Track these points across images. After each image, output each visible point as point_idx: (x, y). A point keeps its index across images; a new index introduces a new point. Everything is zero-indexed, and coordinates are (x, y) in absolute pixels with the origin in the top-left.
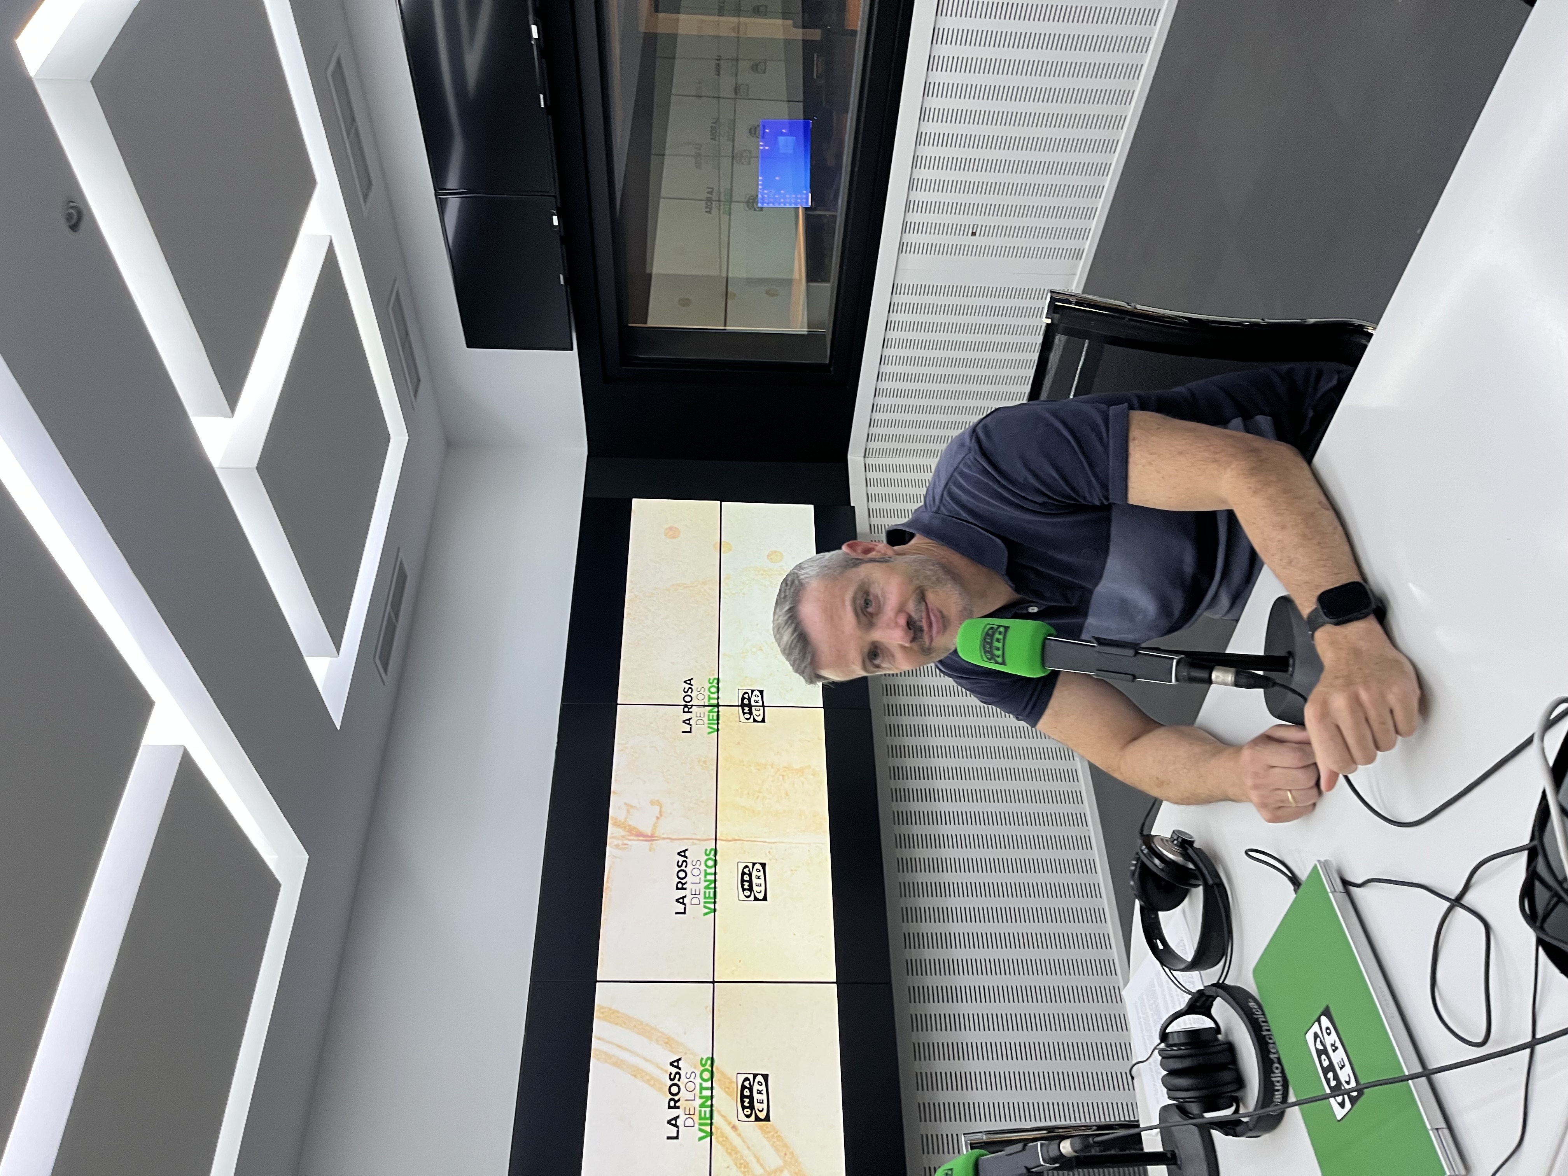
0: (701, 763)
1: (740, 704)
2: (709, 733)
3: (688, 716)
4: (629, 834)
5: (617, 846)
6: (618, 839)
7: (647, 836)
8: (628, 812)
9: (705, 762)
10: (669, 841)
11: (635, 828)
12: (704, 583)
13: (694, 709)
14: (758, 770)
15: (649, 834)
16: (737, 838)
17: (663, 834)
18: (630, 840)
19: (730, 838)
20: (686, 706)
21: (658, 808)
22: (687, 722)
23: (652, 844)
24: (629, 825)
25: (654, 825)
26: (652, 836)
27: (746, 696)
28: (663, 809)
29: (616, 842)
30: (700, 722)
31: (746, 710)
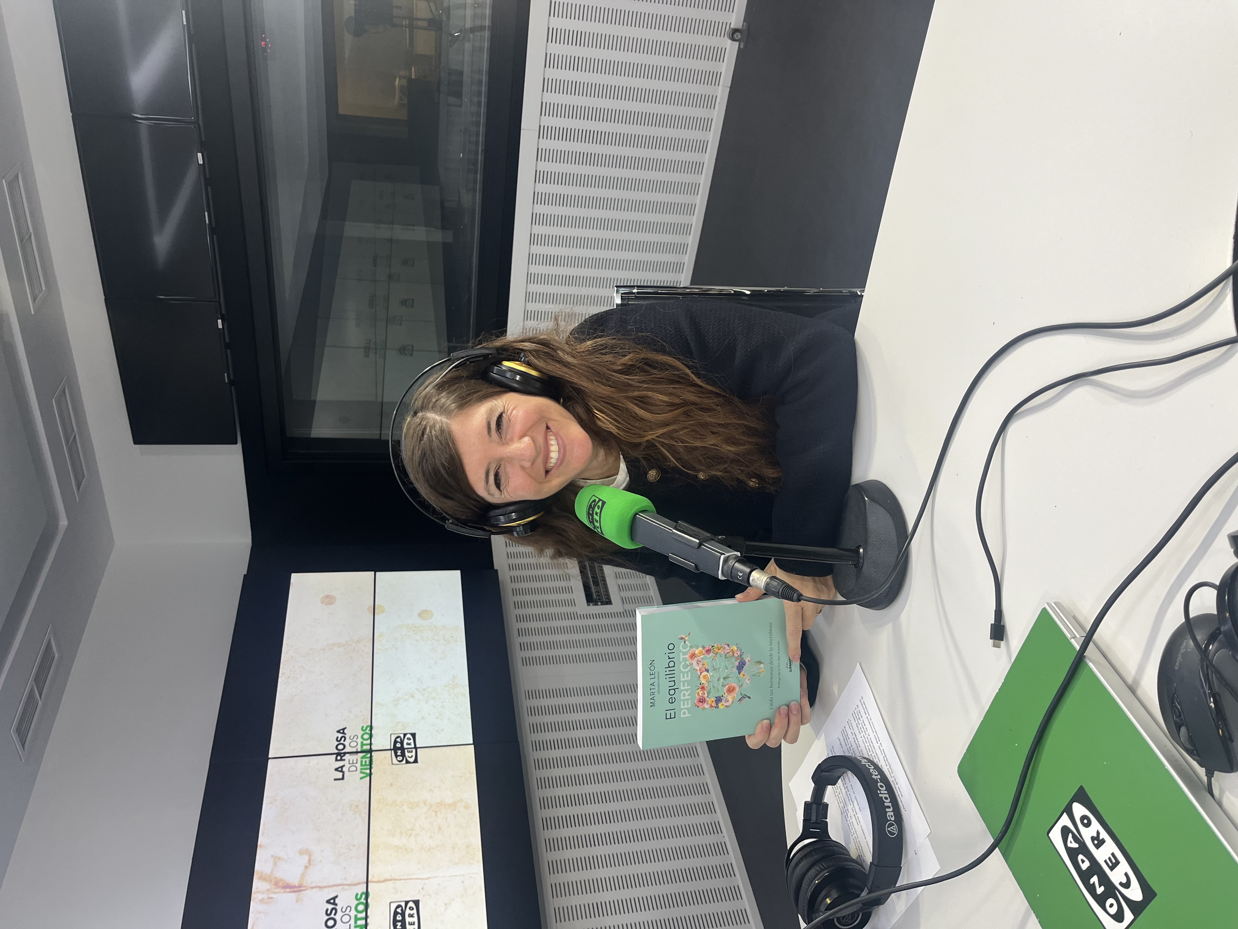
0: (353, 807)
1: (392, 748)
2: (361, 778)
3: (340, 764)
4: (274, 886)
5: (262, 901)
6: (263, 893)
7: (295, 887)
8: (275, 864)
9: (357, 806)
10: (317, 889)
11: (282, 880)
12: (358, 642)
13: (347, 757)
14: (412, 808)
15: (297, 885)
16: (390, 878)
17: (312, 883)
18: (275, 893)
19: (382, 879)
20: (338, 754)
21: (306, 858)
22: (340, 769)
23: (299, 895)
24: (276, 878)
25: (302, 875)
26: (300, 886)
27: (398, 740)
28: (312, 858)
29: (260, 896)
30: (353, 768)
31: (399, 753)
